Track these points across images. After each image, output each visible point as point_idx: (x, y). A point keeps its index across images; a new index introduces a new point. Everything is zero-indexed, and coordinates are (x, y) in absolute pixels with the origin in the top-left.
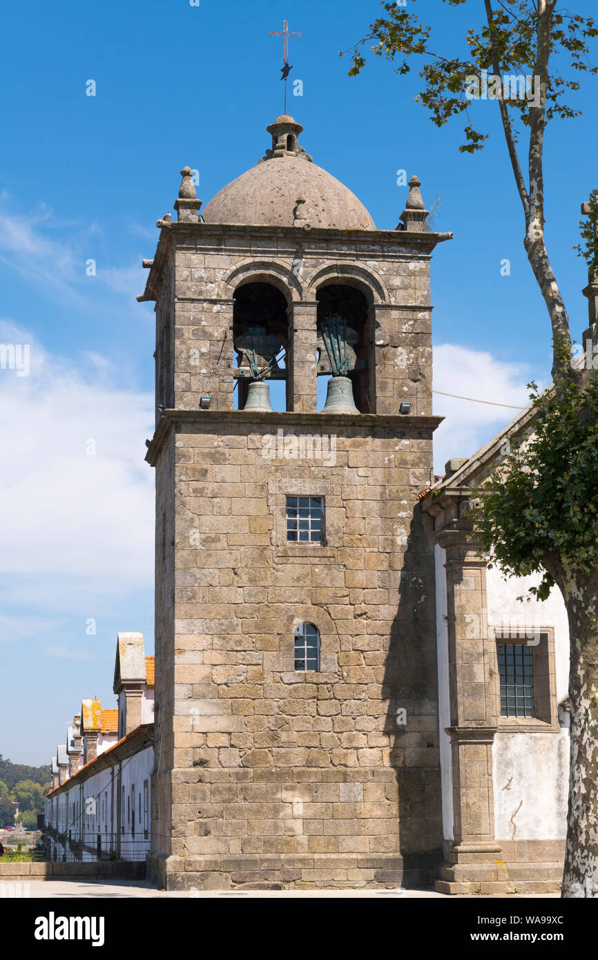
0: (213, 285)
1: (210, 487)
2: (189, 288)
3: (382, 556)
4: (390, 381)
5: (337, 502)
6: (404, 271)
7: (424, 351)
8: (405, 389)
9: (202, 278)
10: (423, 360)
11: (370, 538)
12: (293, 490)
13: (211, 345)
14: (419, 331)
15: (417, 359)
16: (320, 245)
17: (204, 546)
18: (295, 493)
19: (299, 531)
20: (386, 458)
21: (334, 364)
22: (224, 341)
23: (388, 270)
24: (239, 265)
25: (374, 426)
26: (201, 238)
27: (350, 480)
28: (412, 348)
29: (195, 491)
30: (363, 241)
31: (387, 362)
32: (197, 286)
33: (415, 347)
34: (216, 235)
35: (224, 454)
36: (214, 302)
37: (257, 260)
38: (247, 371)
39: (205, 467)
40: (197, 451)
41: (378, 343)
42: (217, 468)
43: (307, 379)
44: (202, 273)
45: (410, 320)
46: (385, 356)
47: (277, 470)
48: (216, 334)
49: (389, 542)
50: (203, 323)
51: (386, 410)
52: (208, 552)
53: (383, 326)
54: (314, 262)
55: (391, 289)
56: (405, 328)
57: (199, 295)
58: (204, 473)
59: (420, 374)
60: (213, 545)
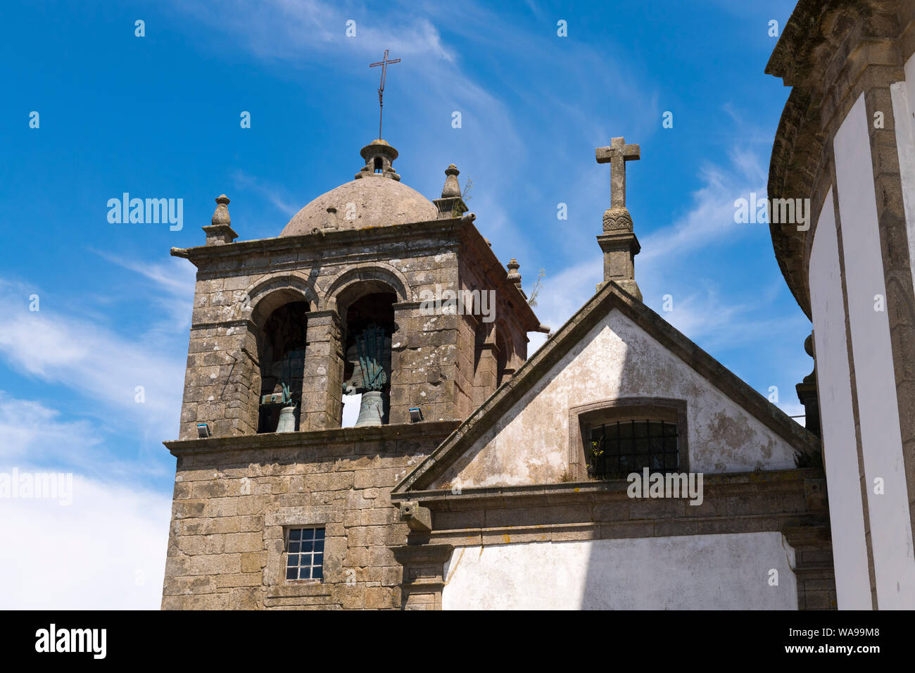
0: (229, 308)
1: (206, 523)
2: (205, 314)
3: (385, 591)
4: (406, 387)
5: (339, 531)
6: (429, 265)
7: (446, 349)
8: (423, 394)
9: (219, 302)
10: (445, 359)
11: (372, 570)
12: (290, 520)
13: (221, 370)
14: (442, 327)
15: (437, 359)
16: (342, 251)
17: (192, 590)
18: (293, 523)
19: (300, 567)
20: (397, 475)
21: (367, 379)
22: (234, 364)
23: (411, 267)
24: (257, 284)
25: (383, 440)
26: (222, 261)
27: (354, 504)
28: (433, 347)
29: (190, 529)
30: (385, 239)
31: (404, 367)
32: (214, 311)
33: (437, 347)
34: (234, 256)
35: (222, 486)
36: (228, 325)
37: (275, 275)
38: (278, 397)
39: (202, 501)
40: (196, 484)
41: (394, 346)
42: (214, 501)
43: (316, 395)
44: (220, 297)
45: (433, 316)
46: (402, 360)
47: (276, 500)
48: (227, 358)
49: (394, 574)
50: (216, 348)
51: (399, 419)
52: (196, 597)
53: (402, 327)
54: (334, 269)
55: (415, 287)
56: (426, 327)
57: (215, 320)
58: (201, 508)
59: (441, 376)
60: (201, 588)
